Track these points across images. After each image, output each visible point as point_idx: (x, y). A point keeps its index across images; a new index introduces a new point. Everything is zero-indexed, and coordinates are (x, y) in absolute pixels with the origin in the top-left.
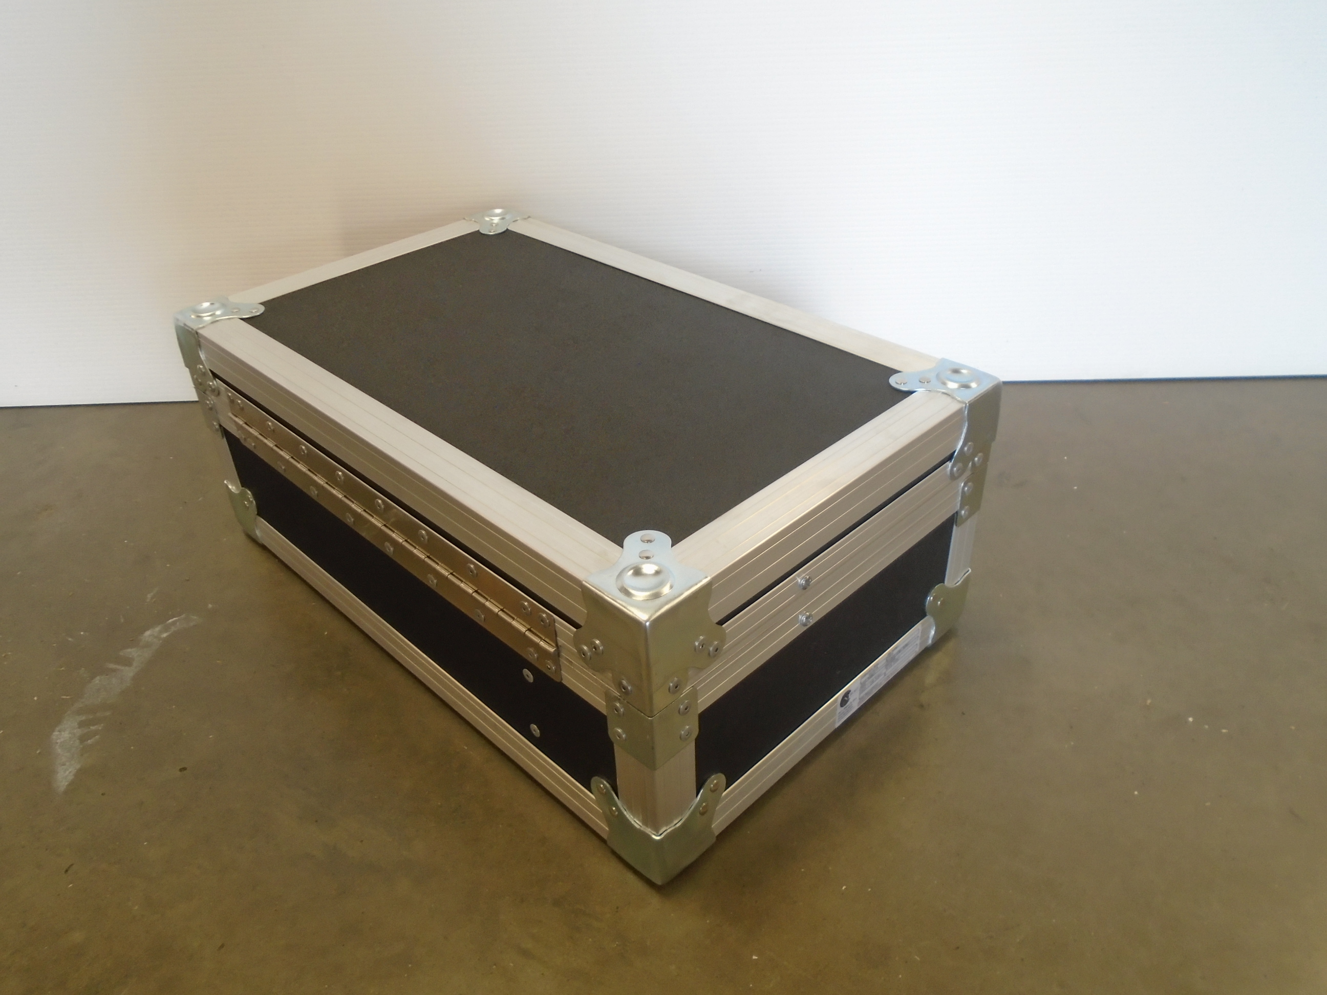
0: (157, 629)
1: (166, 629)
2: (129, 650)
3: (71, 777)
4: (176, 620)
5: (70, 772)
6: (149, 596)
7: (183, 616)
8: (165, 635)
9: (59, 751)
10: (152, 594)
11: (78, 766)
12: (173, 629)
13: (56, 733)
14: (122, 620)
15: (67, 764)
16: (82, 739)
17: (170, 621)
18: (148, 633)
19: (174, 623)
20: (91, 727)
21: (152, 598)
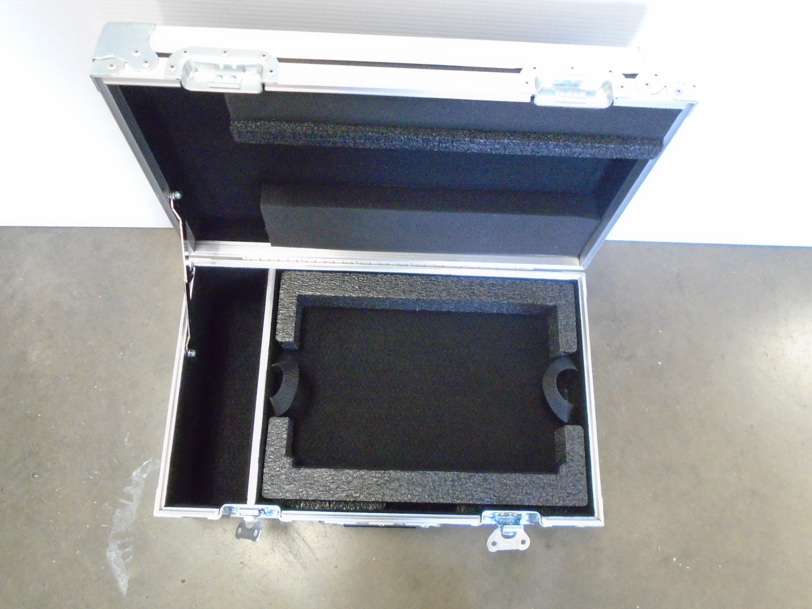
0: (139, 470)
1: (143, 471)
2: (128, 488)
3: (127, 585)
4: (147, 463)
5: (125, 582)
6: (126, 440)
7: (151, 460)
8: (145, 476)
9: (114, 566)
10: (127, 438)
11: (128, 578)
12: (148, 471)
13: (108, 553)
14: (116, 462)
15: (122, 576)
16: (124, 557)
17: (145, 463)
18: (134, 474)
19: (147, 464)
20: (126, 549)
21: (129, 441)
